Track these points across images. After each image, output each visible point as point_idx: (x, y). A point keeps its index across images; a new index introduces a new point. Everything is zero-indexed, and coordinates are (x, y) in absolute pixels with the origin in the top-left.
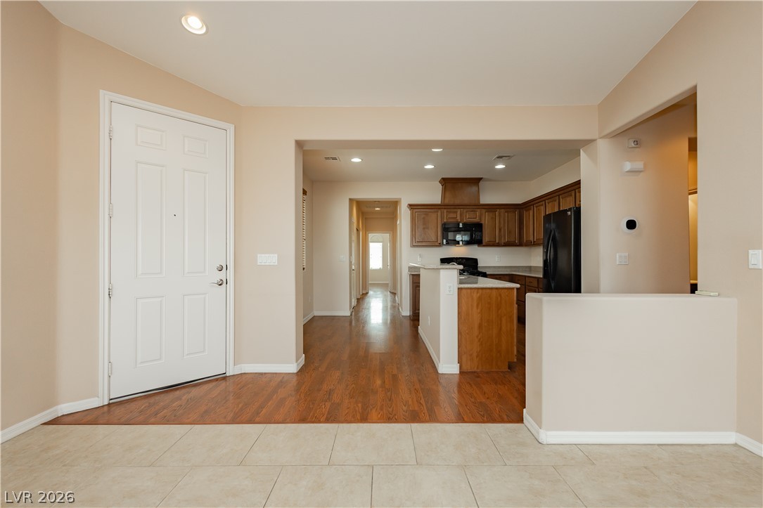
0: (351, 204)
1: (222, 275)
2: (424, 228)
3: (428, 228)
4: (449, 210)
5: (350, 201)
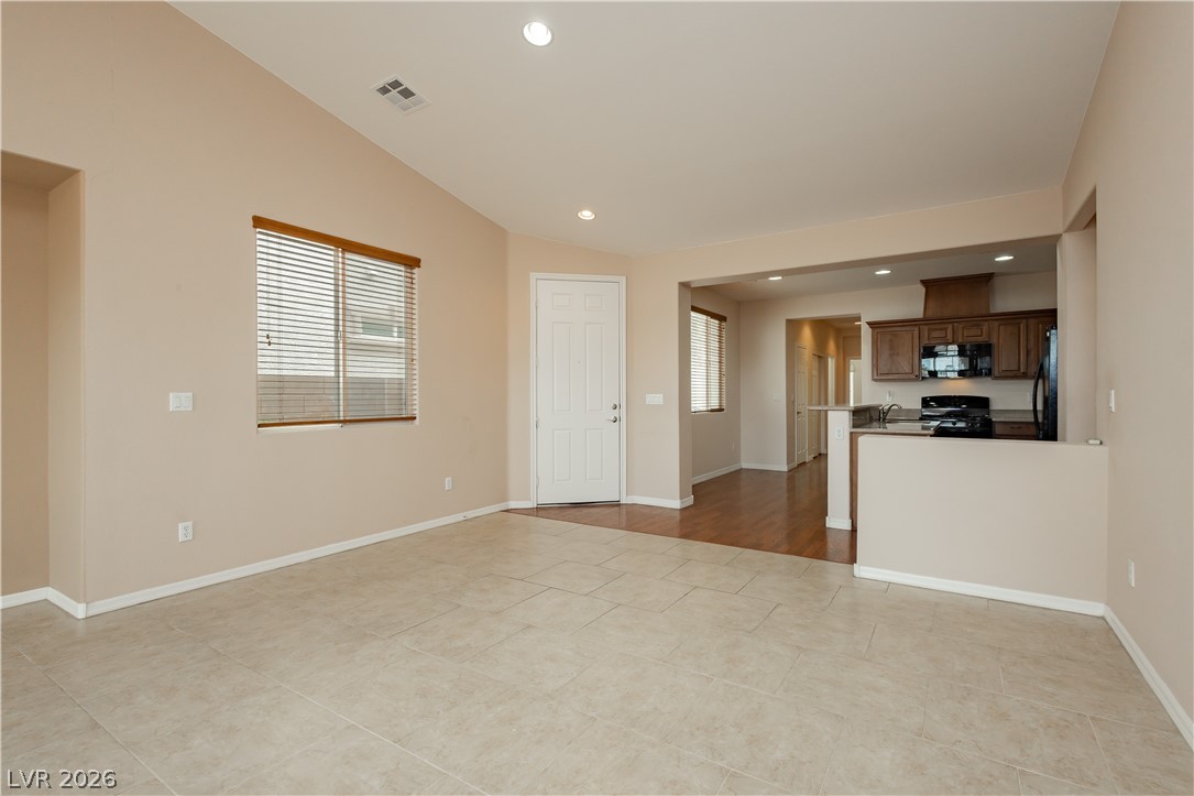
0: (793, 326)
1: (616, 413)
2: (891, 355)
3: (897, 354)
4: (931, 326)
5: (790, 322)
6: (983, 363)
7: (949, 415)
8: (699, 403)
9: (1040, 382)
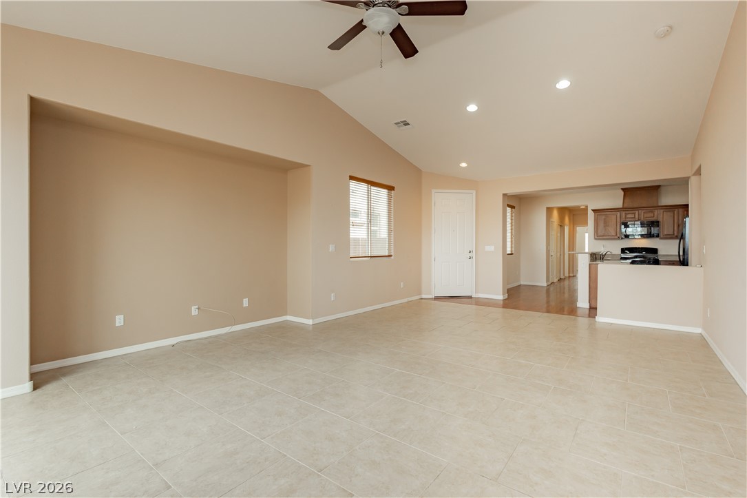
0: (549, 210)
1: (470, 255)
2: (604, 226)
3: (608, 226)
4: (627, 212)
5: (548, 208)
6: (654, 230)
7: (636, 257)
8: (509, 251)
9: (682, 241)
